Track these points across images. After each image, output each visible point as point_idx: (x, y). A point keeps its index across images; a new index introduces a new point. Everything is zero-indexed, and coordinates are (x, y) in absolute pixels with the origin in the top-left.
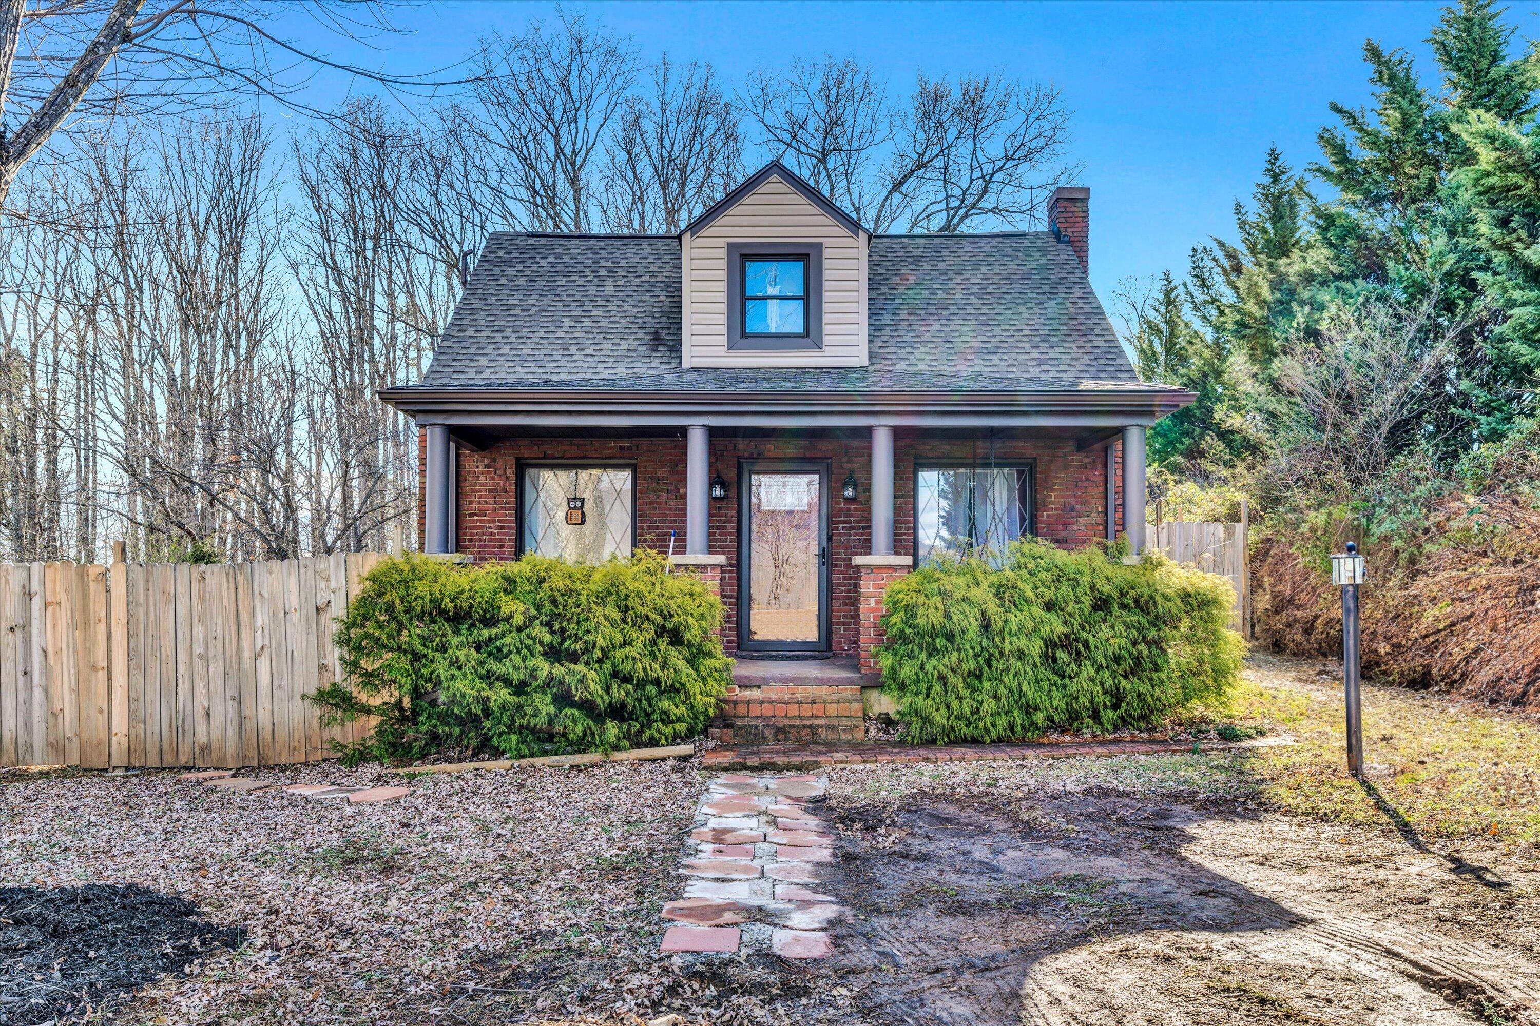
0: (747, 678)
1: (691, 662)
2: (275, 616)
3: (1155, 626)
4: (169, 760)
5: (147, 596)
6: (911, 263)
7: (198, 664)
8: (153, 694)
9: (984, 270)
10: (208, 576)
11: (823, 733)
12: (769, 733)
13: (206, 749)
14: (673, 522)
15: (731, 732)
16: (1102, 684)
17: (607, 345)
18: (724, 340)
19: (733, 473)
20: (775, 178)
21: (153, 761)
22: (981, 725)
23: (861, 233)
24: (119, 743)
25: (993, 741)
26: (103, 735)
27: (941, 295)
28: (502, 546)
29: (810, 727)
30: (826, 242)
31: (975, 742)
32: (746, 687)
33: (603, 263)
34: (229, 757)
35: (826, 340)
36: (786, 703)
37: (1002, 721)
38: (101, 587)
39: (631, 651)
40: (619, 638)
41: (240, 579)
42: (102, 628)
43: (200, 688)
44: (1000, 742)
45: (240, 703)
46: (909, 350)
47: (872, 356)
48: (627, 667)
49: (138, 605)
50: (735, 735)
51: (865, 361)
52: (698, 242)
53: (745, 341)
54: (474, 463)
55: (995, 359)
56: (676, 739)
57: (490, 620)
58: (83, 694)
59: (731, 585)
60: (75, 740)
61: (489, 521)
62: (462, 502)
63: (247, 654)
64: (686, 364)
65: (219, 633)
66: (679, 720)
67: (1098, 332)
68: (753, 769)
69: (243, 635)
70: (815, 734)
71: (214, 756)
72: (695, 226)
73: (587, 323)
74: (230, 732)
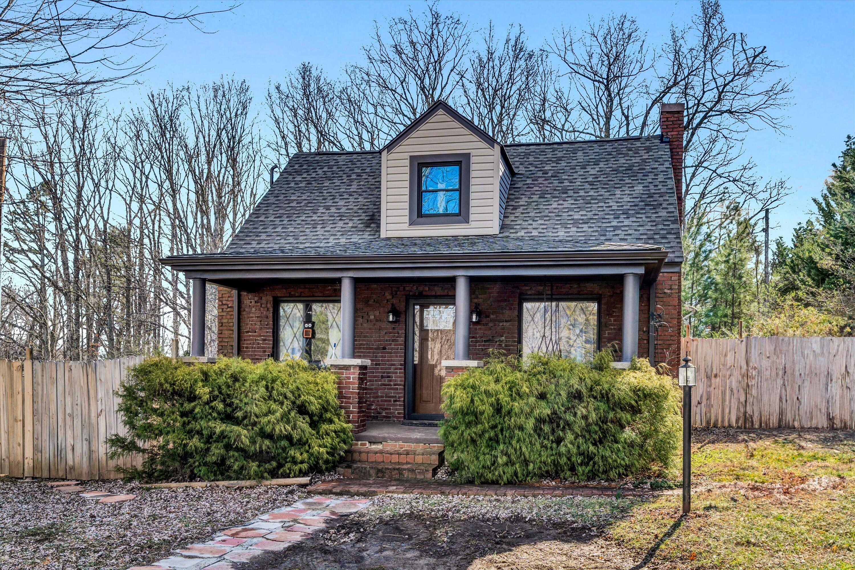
0: (374, 437)
1: (314, 425)
2: (108, 392)
3: (613, 410)
4: (53, 475)
5: (42, 379)
6: (553, 162)
7: (68, 418)
8: (46, 436)
9: (602, 165)
10: (73, 368)
11: (406, 474)
12: (373, 472)
13: (73, 468)
14: (365, 337)
15: (350, 471)
16: (578, 447)
17: (341, 224)
18: (407, 219)
19: (403, 305)
20: (441, 111)
21: (45, 475)
22: (497, 473)
23: (496, 145)
24: (29, 463)
25: (505, 484)
26: (20, 458)
27: (567, 183)
28: (265, 351)
29: (398, 469)
30: (473, 152)
31: (494, 483)
32: (374, 443)
33: (356, 170)
34: (84, 473)
35: (472, 217)
36: (391, 454)
37: (510, 470)
38: (19, 374)
39: (272, 418)
40: (264, 408)
41: (90, 370)
42: (20, 397)
43: (69, 433)
44: (510, 484)
45: (90, 443)
46: (530, 222)
47: (503, 227)
48: (268, 429)
49: (38, 384)
50: (353, 473)
51: (496, 230)
52: (392, 156)
53: (420, 219)
54: (249, 299)
55: (585, 227)
56: (302, 473)
57: (193, 398)
58: (11, 434)
59: (400, 377)
60: (7, 460)
61: (257, 336)
62: (242, 324)
63: (93, 414)
64: (383, 235)
65: (79, 402)
66: (302, 462)
67: (664, 206)
68: (336, 494)
69: (91, 403)
70: (401, 474)
71: (76, 473)
72: (389, 147)
73: (333, 210)
74: (85, 459)
